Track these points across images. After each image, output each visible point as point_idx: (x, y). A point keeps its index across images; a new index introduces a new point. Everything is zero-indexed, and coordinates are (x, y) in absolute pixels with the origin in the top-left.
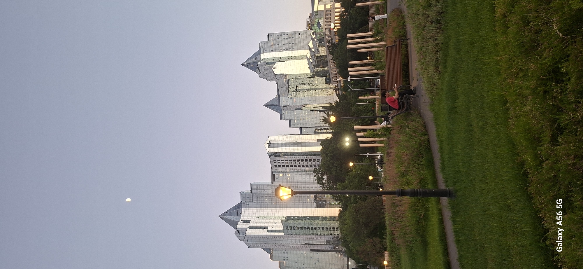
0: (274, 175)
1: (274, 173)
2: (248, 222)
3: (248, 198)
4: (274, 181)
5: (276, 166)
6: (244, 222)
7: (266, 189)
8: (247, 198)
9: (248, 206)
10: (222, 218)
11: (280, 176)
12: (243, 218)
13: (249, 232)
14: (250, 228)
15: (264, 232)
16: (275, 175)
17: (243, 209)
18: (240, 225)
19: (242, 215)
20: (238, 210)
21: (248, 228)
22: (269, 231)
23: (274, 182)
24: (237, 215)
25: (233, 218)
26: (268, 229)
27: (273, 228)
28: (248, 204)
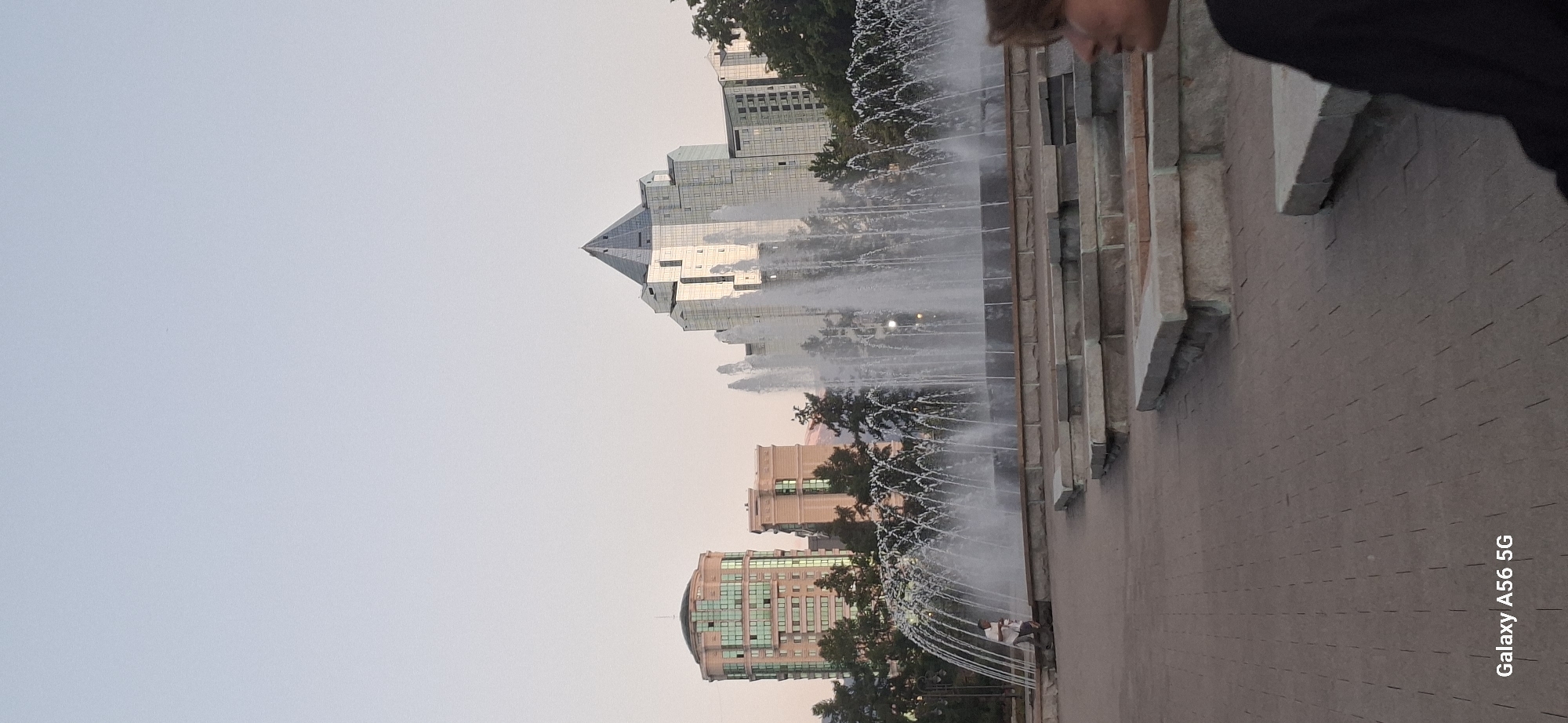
0: (737, 132)
1: (736, 129)
3: (667, 198)
4: (738, 148)
5: (742, 110)
6: (664, 264)
7: (717, 171)
8: (664, 198)
9: (667, 219)
10: (593, 254)
11: (755, 134)
12: (657, 255)
13: (685, 293)
14: (685, 281)
15: (726, 292)
16: (740, 132)
17: (655, 228)
18: (656, 275)
19: (654, 247)
20: (640, 229)
21: (680, 283)
22: (737, 288)
23: (736, 152)
24: (640, 245)
27: (747, 278)
28: (669, 216)
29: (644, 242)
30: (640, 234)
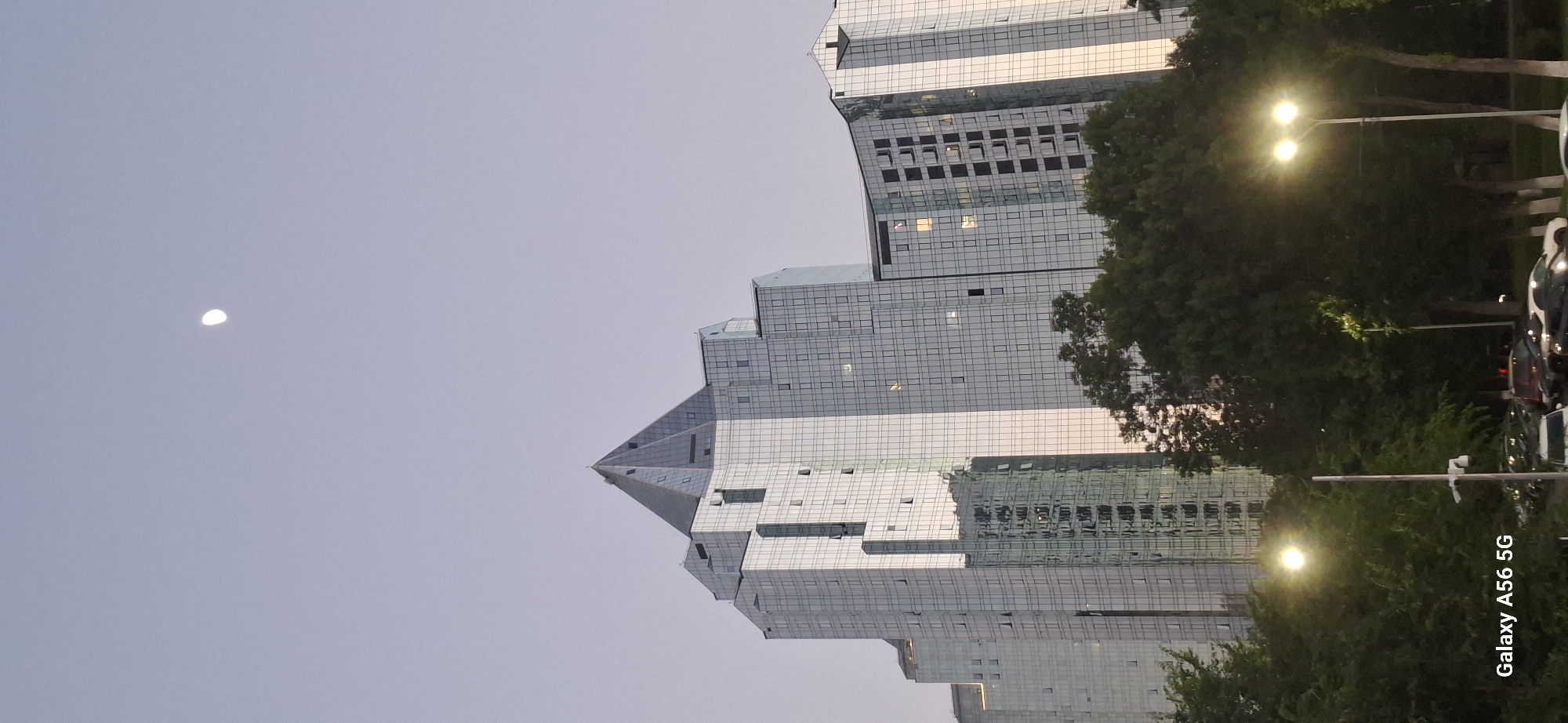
0: (884, 226)
1: (881, 218)
2: (755, 496)
3: (746, 364)
4: (888, 261)
5: (890, 176)
6: (730, 496)
7: (843, 309)
8: (740, 364)
9: (747, 408)
10: (611, 478)
11: (920, 229)
12: (723, 476)
13: (762, 556)
14: (766, 531)
15: (846, 555)
16: (890, 224)
17: (722, 426)
18: (710, 518)
19: (716, 462)
20: (692, 430)
21: (755, 536)
22: (870, 548)
23: (885, 268)
24: (692, 461)
25: (674, 478)
26: (868, 535)
27: (891, 528)
28: (747, 400)
29: (700, 454)
30: (694, 437)
